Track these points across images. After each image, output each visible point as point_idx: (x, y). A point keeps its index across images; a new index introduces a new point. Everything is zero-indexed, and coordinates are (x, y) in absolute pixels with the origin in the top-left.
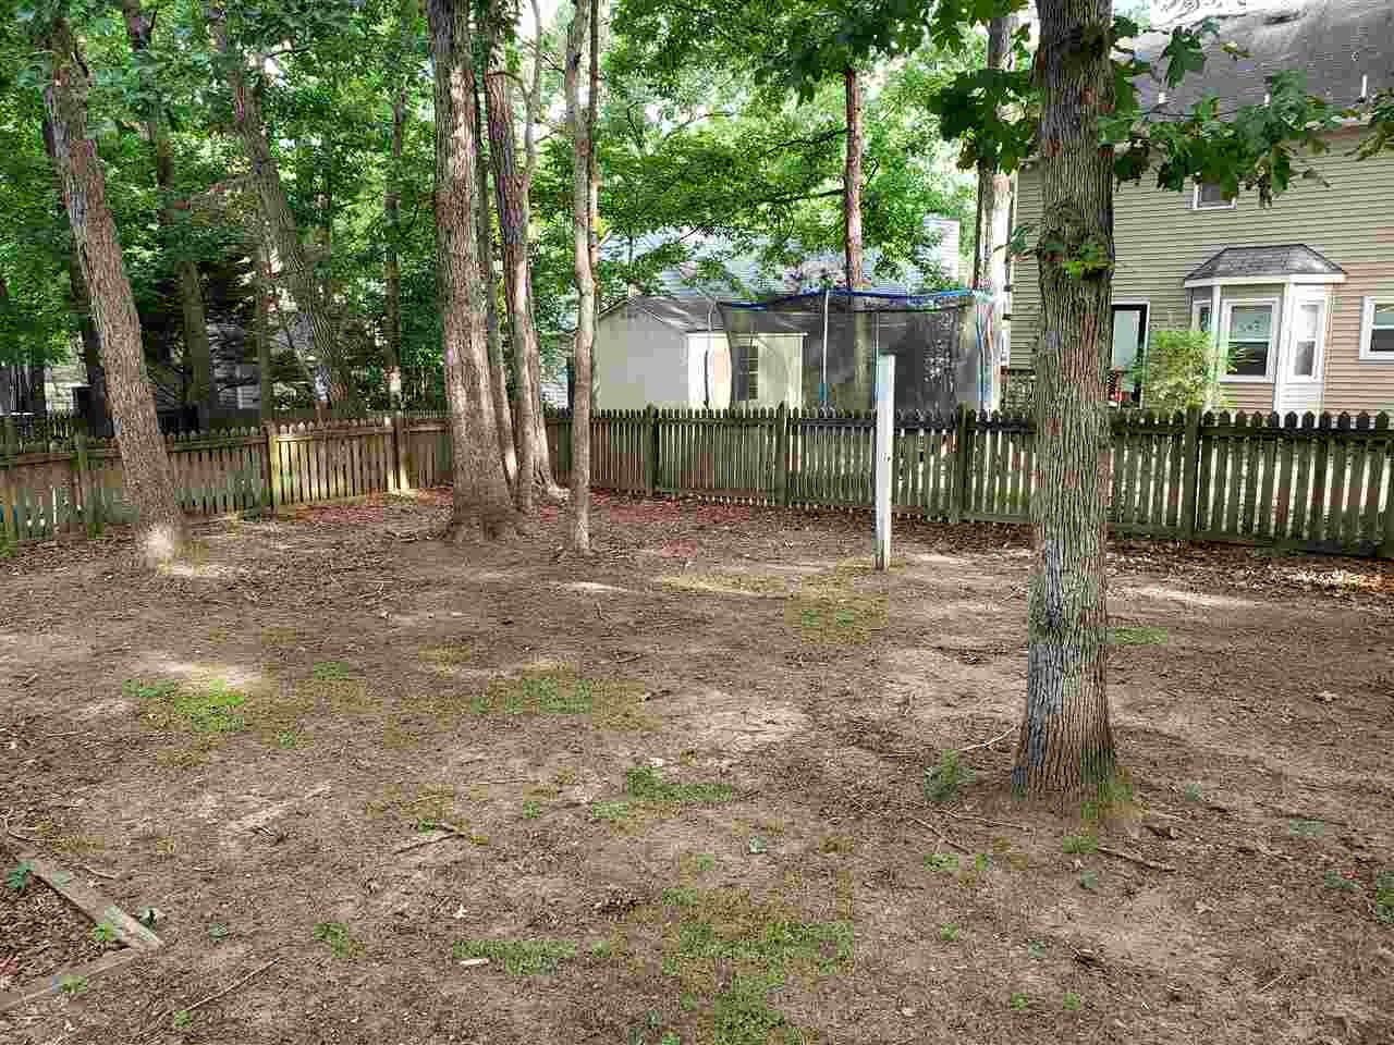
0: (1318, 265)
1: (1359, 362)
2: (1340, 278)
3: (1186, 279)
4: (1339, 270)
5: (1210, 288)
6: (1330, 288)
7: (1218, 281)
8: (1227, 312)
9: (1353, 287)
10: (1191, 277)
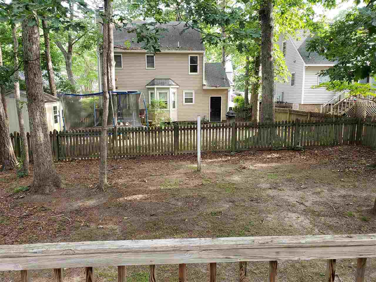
0: (173, 83)
1: (183, 105)
2: (178, 87)
3: (146, 86)
4: (177, 85)
5: (154, 88)
6: (176, 89)
7: (156, 87)
8: (158, 94)
9: (181, 89)
10: (148, 85)
